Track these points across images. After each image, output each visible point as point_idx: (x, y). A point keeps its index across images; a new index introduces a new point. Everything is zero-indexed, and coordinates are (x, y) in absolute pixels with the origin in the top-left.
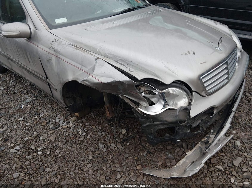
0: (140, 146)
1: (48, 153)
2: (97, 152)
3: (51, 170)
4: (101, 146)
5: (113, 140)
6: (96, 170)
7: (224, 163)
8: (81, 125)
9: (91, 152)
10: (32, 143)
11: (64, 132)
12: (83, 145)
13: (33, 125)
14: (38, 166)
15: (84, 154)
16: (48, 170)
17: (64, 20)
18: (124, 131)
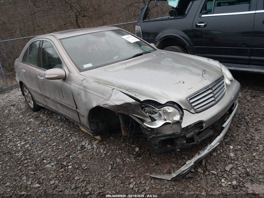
0: (150, 160)
1: (77, 167)
2: (115, 165)
3: (79, 178)
4: (118, 160)
5: (128, 156)
6: (114, 177)
7: (217, 169)
8: (102, 146)
9: (110, 165)
10: (64, 161)
11: (89, 152)
12: (104, 160)
13: (64, 148)
14: (69, 176)
15: (105, 166)
16: (76, 178)
17: (90, 65)
18: (137, 149)
